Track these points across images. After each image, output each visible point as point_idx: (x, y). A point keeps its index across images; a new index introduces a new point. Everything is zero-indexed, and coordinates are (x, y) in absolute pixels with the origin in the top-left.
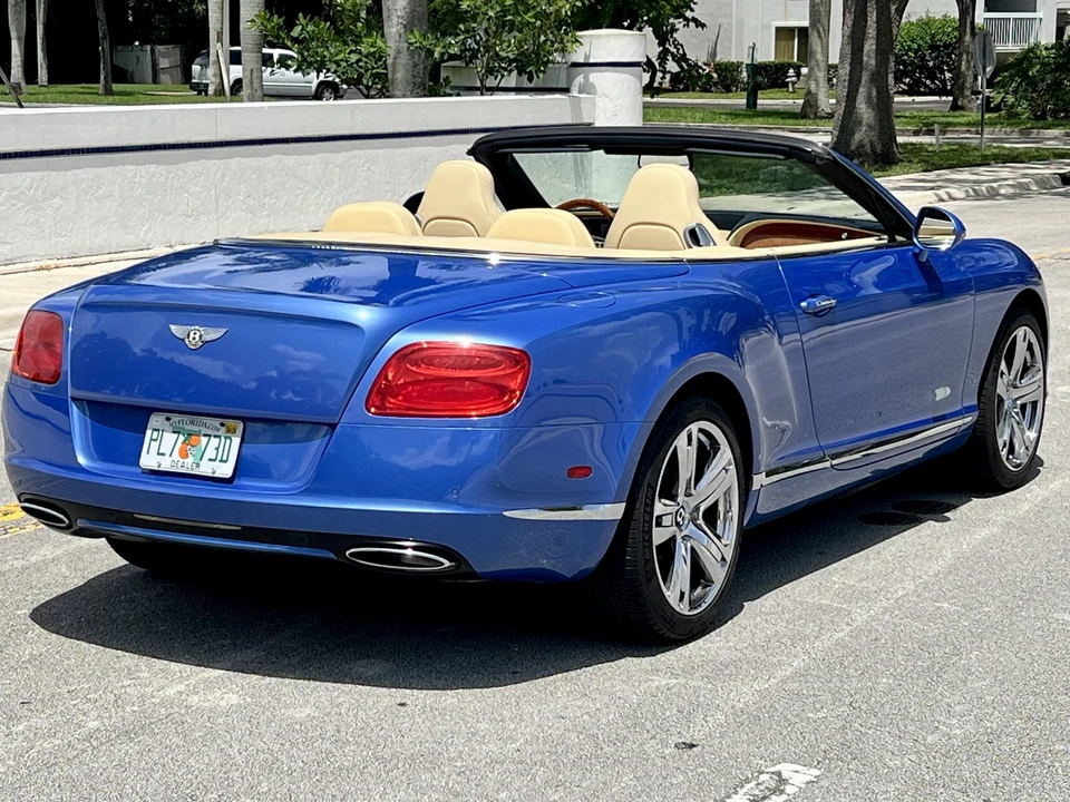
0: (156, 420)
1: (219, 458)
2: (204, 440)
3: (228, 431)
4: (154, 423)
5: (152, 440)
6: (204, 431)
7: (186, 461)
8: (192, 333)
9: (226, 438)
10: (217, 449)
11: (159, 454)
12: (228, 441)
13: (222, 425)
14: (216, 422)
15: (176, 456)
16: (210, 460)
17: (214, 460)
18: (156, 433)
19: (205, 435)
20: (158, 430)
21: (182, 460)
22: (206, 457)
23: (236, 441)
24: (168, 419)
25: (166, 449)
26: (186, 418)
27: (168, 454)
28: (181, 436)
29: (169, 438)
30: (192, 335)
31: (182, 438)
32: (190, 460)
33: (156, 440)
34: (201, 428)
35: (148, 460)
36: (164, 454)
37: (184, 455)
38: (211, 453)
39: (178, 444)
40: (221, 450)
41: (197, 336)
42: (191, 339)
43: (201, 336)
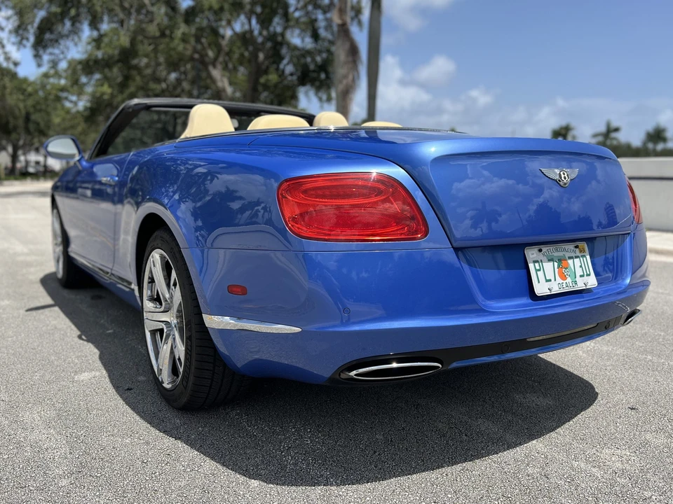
0: (531, 254)
1: (585, 273)
2: (570, 262)
3: (581, 252)
4: (531, 256)
5: (537, 271)
6: (567, 255)
7: (567, 281)
8: (562, 173)
9: (582, 256)
10: (581, 266)
11: (547, 281)
12: (585, 259)
13: (577, 247)
14: (571, 246)
15: (559, 280)
16: (581, 276)
17: (584, 276)
18: (537, 265)
19: (570, 258)
20: (537, 262)
21: (564, 282)
22: (578, 275)
23: (588, 257)
24: (540, 250)
25: (550, 276)
26: (552, 248)
27: (553, 280)
28: (555, 263)
29: (548, 266)
30: (563, 176)
31: (556, 264)
32: (569, 280)
33: (539, 270)
34: (564, 253)
35: (541, 289)
36: (550, 280)
37: (563, 277)
38: (579, 272)
39: (557, 270)
40: (583, 266)
41: (566, 175)
42: (563, 179)
43: (568, 175)
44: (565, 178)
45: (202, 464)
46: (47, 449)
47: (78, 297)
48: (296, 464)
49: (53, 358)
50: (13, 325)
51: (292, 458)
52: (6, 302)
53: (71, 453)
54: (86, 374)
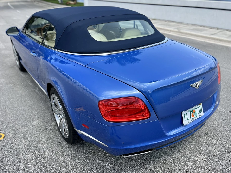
0: (184, 112)
1: (200, 112)
2: (196, 110)
3: (200, 105)
5: (185, 117)
7: (194, 117)
8: (197, 84)
10: (199, 110)
12: (201, 107)
15: (192, 118)
16: (199, 114)
17: (199, 113)
18: (185, 115)
21: (193, 118)
25: (189, 117)
29: (189, 114)
30: (197, 85)
31: (191, 112)
32: (195, 116)
34: (194, 107)
36: (189, 119)
37: (193, 116)
39: (191, 114)
40: (200, 110)
41: (198, 85)
42: (197, 86)
43: (199, 85)
44: (198, 86)
45: (77, 168)
46: (29, 162)
47: (26, 76)
48: (105, 167)
49: (23, 113)
50: (7, 94)
51: (104, 164)
52: (2, 80)
53: (37, 164)
54: (35, 122)
